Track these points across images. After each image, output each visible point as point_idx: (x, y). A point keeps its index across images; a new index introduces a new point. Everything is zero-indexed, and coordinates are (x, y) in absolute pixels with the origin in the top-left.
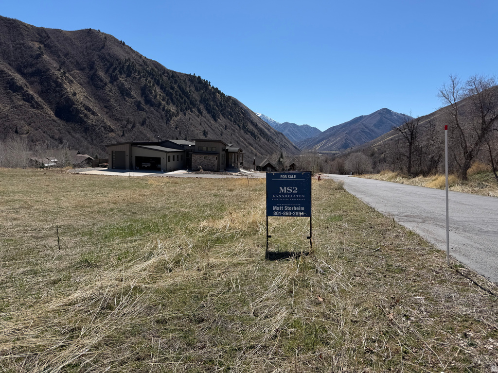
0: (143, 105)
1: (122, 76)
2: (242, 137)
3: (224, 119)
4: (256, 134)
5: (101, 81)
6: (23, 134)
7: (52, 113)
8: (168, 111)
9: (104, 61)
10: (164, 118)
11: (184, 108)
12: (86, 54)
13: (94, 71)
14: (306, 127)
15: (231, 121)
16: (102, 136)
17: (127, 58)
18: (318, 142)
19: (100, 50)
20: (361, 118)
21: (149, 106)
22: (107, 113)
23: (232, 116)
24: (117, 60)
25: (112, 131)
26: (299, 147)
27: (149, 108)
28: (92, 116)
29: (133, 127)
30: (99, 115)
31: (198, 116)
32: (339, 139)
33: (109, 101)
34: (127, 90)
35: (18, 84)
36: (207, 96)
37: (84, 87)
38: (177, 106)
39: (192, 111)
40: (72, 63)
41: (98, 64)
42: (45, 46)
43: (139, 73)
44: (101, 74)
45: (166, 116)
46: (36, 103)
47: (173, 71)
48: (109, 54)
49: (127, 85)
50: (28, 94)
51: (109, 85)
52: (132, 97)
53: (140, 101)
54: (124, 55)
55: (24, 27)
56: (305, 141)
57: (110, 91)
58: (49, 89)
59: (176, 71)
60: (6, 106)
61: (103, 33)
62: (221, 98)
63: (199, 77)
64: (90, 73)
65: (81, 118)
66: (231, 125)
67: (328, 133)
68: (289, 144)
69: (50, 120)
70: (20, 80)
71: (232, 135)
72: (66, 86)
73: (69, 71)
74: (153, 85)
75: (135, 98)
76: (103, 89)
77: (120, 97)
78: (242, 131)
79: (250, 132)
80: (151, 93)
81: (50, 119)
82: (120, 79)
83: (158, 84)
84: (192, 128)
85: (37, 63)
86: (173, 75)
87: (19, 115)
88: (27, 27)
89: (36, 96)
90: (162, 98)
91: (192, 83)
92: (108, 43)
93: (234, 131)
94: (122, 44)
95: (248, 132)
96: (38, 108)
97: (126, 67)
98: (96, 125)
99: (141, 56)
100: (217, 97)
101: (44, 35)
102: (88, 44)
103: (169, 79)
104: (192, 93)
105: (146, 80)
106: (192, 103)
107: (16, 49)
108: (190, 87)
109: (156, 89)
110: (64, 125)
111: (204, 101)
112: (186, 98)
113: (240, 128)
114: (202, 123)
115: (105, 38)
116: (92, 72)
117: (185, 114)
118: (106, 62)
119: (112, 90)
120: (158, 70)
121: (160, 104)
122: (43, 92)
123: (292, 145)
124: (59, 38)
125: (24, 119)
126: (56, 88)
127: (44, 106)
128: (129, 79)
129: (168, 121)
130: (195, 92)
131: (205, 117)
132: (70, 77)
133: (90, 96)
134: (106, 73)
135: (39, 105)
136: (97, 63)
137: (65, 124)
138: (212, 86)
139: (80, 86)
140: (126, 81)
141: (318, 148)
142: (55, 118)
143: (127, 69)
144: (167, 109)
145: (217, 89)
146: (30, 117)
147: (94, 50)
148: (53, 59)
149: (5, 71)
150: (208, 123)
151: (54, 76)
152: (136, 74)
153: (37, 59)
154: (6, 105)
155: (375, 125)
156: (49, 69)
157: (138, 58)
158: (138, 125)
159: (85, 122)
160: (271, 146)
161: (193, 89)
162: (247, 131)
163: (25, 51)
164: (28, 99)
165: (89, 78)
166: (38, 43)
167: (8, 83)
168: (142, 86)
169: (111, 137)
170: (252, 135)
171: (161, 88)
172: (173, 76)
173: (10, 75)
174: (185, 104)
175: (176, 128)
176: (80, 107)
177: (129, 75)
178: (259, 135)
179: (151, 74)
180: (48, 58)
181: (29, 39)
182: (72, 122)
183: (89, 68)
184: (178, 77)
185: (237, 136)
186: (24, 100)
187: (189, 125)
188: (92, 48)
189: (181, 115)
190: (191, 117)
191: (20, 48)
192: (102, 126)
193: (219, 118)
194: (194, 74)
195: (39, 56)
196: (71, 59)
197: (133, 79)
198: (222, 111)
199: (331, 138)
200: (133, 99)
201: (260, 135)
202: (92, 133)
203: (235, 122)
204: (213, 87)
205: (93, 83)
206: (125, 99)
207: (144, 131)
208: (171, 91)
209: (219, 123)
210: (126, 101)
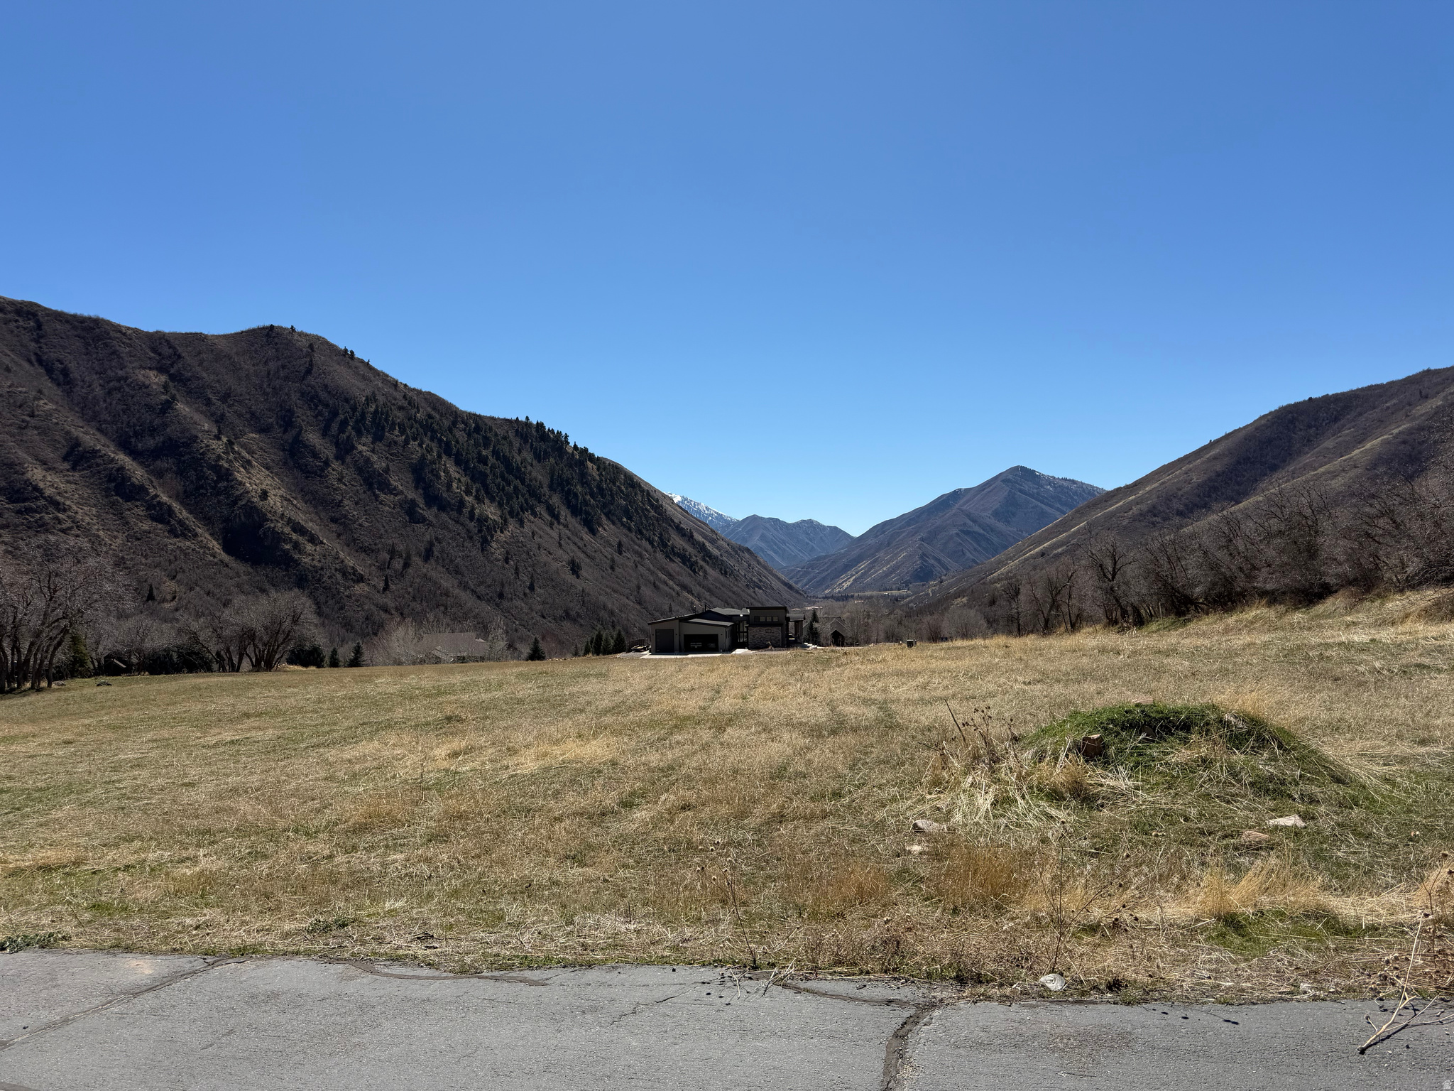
0: (423, 510)
1: (364, 440)
2: (663, 569)
3: (611, 526)
4: (694, 559)
5: (315, 455)
6: (164, 600)
7: (215, 545)
8: (482, 520)
9: (316, 406)
10: (476, 537)
11: (516, 507)
12: (268, 390)
13: (294, 432)
14: (810, 527)
15: (630, 530)
16: (339, 593)
17: (368, 392)
18: (847, 568)
19: (303, 378)
20: (957, 495)
21: (435, 509)
22: (339, 535)
23: (630, 518)
24: (347, 401)
25: (361, 579)
26: (796, 583)
27: (436, 516)
28: (309, 547)
29: (406, 565)
30: (325, 541)
31: (551, 525)
32: (904, 556)
33: (339, 504)
34: (380, 475)
35: (134, 480)
36: (567, 473)
37: (277, 474)
38: (500, 505)
39: (534, 514)
40: (240, 416)
41: (303, 415)
42: (172, 377)
43: (403, 431)
44: (313, 437)
45: (480, 531)
46: (181, 522)
47: (475, 415)
48: (326, 386)
49: (379, 464)
50: (160, 504)
51: (335, 465)
52: (393, 491)
53: (413, 502)
54: (360, 385)
55: (118, 335)
56: (812, 566)
57: (340, 480)
58: (202, 487)
59: (483, 414)
60: (116, 537)
61: (301, 334)
62: (600, 475)
63: (540, 426)
64: (285, 437)
65: (286, 553)
66: (633, 541)
67: (871, 541)
68: (770, 577)
69: (216, 564)
70: (138, 473)
71: (637, 566)
72: (240, 475)
73: (237, 438)
74: (439, 457)
75: (401, 493)
76: (321, 476)
77: (364, 492)
78: (660, 556)
79: (679, 556)
80: (438, 477)
81: (216, 560)
82: (360, 447)
83: (449, 454)
84: (543, 558)
85: (165, 425)
86: (478, 426)
87: (146, 557)
88: (124, 334)
89: (176, 506)
90: (463, 488)
91: (526, 442)
92: (318, 358)
93: (641, 556)
94: (348, 356)
95: (674, 555)
96: (185, 537)
97: (369, 418)
98: (322, 569)
99: (395, 384)
100: (590, 471)
101: (166, 351)
102: (272, 366)
103: (469, 435)
104: (529, 468)
105: (420, 445)
106: (533, 493)
107: (109, 393)
108: (520, 451)
109: (445, 465)
110: (249, 574)
111: (559, 484)
112: (518, 482)
113: (653, 546)
114: (562, 542)
115: (311, 346)
116: (289, 436)
117: (521, 523)
118: (320, 408)
119: (343, 477)
120: (441, 416)
121: (462, 503)
122: (188, 494)
123: (779, 579)
124: (205, 356)
125: (158, 565)
126: (216, 482)
127: (199, 531)
128: (380, 446)
129: (485, 543)
130: (535, 463)
131: (566, 526)
132: (244, 453)
133: (294, 495)
134: (323, 435)
135: (187, 528)
136: (299, 412)
137: (251, 570)
138: (572, 444)
139: (267, 472)
140: (373, 451)
141: (849, 583)
142: (225, 557)
143: (373, 421)
144: (480, 515)
145: (586, 450)
146: (172, 558)
147: (287, 378)
148: (197, 410)
149: (99, 451)
150: (577, 540)
151: (209, 455)
152: (396, 432)
153: (164, 413)
154: (116, 533)
155: (996, 514)
156: (197, 437)
157: (391, 391)
158: (416, 560)
159: (297, 563)
160: (735, 589)
161: (529, 456)
162: (671, 553)
163: (133, 397)
164: (161, 514)
165: (284, 450)
166: (155, 372)
167: (111, 479)
168: (414, 461)
169: (360, 595)
170: (684, 564)
171: (458, 463)
172: (478, 429)
173: (113, 460)
174: (518, 498)
175: (506, 560)
176: (280, 525)
177: (378, 438)
178: (701, 563)
179: (428, 428)
180: (187, 409)
181: (136, 364)
182: (267, 564)
183: (281, 426)
184: (491, 429)
185: (649, 569)
186: (154, 519)
187: (535, 550)
188: (282, 374)
189: (512, 526)
190: (536, 529)
191: (119, 389)
192: (336, 570)
193: (600, 525)
194: (527, 418)
195: (167, 406)
196: (238, 408)
197: (389, 446)
198: (604, 506)
199: (880, 554)
200: (396, 495)
201: (704, 560)
202: (316, 589)
203: (641, 533)
204: (575, 445)
205: (296, 462)
206: (377, 497)
207: (434, 574)
208: (481, 467)
209: (602, 537)
210: (381, 503)
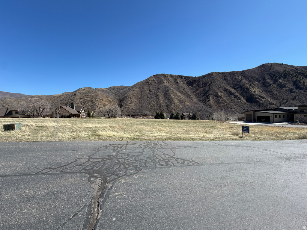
0: (295, 90)
1: (281, 79)
5: (268, 84)
6: (233, 109)
7: (245, 101)
9: (271, 75)
12: (261, 75)
16: (267, 107)
19: (268, 71)
22: (271, 97)
24: (278, 73)
27: (298, 91)
29: (287, 101)
30: (267, 98)
33: (272, 91)
34: (284, 85)
37: (260, 88)
40: (254, 80)
42: (243, 77)
44: (269, 81)
48: (274, 71)
49: (283, 83)
50: (236, 95)
51: (273, 85)
52: (287, 87)
53: (292, 89)
54: (283, 69)
55: (236, 73)
57: (273, 87)
58: (244, 92)
61: (270, 64)
65: (257, 101)
70: (233, 91)
72: (251, 89)
73: (253, 83)
74: (303, 79)
75: (289, 87)
76: (269, 87)
77: (279, 89)
80: (301, 83)
81: (244, 103)
82: (279, 81)
87: (232, 103)
89: (239, 95)
92: (273, 67)
96: (239, 99)
97: (283, 75)
98: (264, 103)
101: (243, 73)
102: (263, 70)
105: (297, 77)
107: (233, 81)
116: (264, 81)
122: (241, 93)
124: (249, 72)
125: (234, 104)
126: (247, 91)
132: (253, 86)
133: (263, 91)
134: (271, 80)
136: (266, 77)
137: (250, 104)
139: (258, 88)
140: (283, 81)
142: (246, 102)
146: (236, 103)
147: (265, 72)
148: (246, 81)
151: (246, 87)
152: (290, 76)
153: (240, 82)
154: (228, 100)
156: (244, 85)
157: (292, 68)
158: (290, 100)
159: (259, 102)
163: (236, 81)
164: (236, 97)
165: (262, 84)
166: (241, 76)
168: (294, 81)
169: (273, 107)
173: (230, 90)
176: (257, 96)
177: (285, 78)
179: (301, 73)
180: (244, 81)
181: (238, 76)
182: (253, 103)
183: (262, 80)
192: (268, 103)
197: (288, 79)
202: (263, 106)
205: (265, 85)
210: (283, 90)
